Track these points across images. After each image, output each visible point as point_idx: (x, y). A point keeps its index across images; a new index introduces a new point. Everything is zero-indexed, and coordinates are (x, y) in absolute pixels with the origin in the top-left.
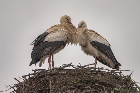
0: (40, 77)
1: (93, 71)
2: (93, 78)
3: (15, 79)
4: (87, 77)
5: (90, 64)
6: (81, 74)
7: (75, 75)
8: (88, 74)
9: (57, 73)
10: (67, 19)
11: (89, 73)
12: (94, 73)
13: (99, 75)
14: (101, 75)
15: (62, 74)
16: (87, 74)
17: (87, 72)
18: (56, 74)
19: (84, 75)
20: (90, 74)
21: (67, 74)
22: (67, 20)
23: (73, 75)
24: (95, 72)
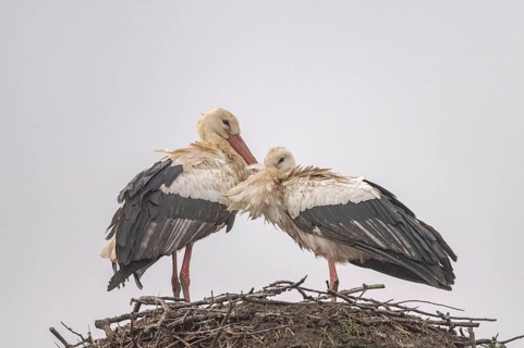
0: (177, 328)
1: (379, 314)
2: (382, 338)
3: (53, 331)
4: (362, 335)
5: (366, 288)
6: (339, 324)
7: (318, 327)
8: (365, 325)
9: (241, 315)
10: (226, 122)
11: (365, 319)
12: (385, 323)
13: (401, 329)
14: (410, 329)
15: (266, 320)
16: (359, 322)
17: (358, 316)
18: (241, 319)
19: (350, 326)
20: (372, 324)
21: (286, 320)
22: (225, 126)
23: (308, 327)
24: (387, 319)
